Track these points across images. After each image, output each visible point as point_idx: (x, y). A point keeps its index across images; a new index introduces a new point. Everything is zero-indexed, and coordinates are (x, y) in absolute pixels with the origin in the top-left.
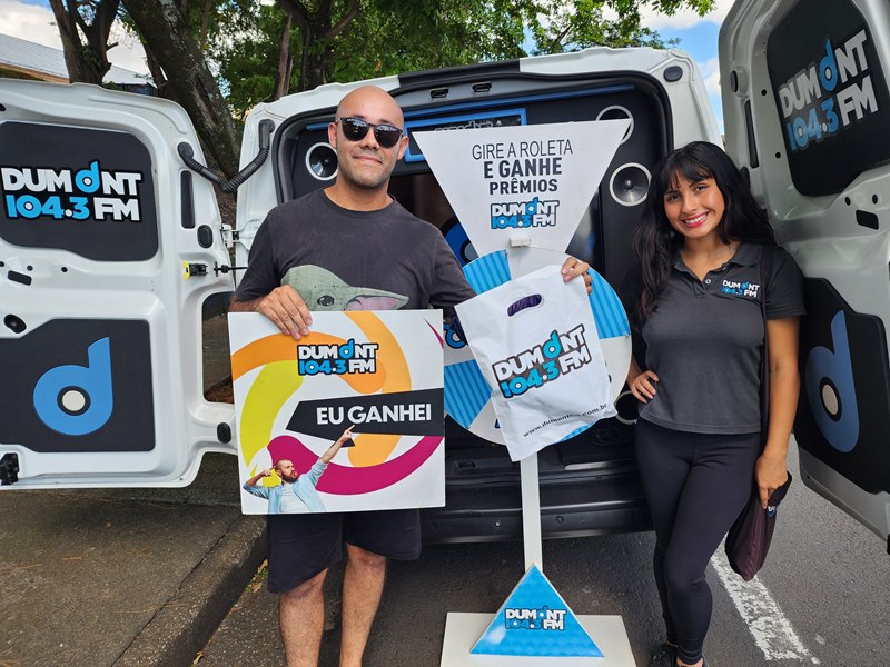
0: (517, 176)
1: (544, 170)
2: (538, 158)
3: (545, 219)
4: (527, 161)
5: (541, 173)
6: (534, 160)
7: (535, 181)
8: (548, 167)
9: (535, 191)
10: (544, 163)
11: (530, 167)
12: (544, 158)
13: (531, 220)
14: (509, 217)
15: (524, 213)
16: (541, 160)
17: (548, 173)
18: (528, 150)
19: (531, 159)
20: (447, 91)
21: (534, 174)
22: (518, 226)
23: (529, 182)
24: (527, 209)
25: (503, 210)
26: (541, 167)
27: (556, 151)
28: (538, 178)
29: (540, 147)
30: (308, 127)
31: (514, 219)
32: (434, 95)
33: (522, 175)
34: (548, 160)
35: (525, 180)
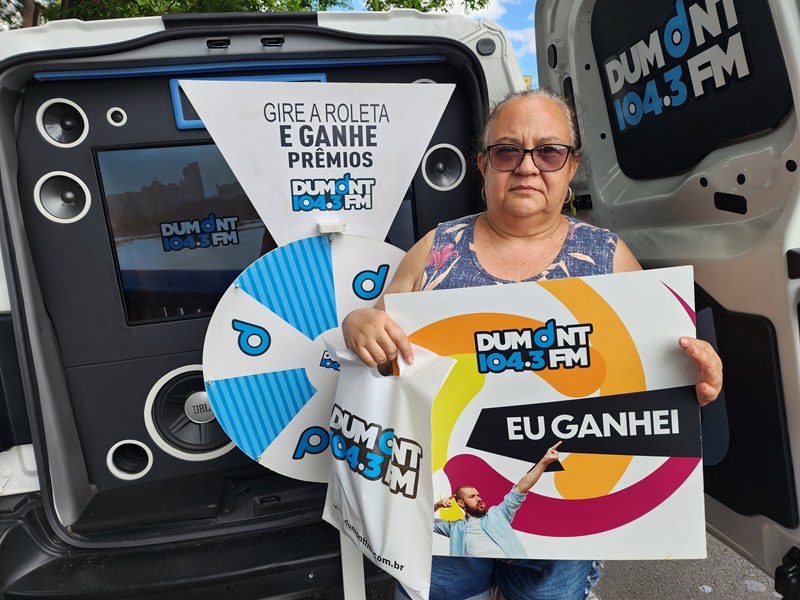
0: (323, 145)
1: (356, 140)
2: (348, 124)
3: (359, 200)
4: (335, 128)
5: (352, 144)
6: (344, 128)
7: (345, 154)
8: (360, 136)
9: (346, 166)
10: (356, 132)
11: (339, 136)
12: (356, 125)
13: (343, 201)
14: (315, 198)
15: (333, 193)
16: (352, 128)
17: (361, 144)
18: (335, 114)
19: (339, 125)
20: (228, 42)
21: (344, 144)
22: (327, 209)
23: (338, 154)
24: (337, 187)
25: (307, 187)
26: (353, 136)
27: (369, 117)
28: (349, 150)
29: (350, 112)
30: (37, 76)
31: (323, 199)
32: (211, 45)
33: (328, 145)
34: (360, 128)
35: (333, 152)
